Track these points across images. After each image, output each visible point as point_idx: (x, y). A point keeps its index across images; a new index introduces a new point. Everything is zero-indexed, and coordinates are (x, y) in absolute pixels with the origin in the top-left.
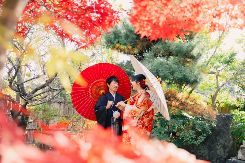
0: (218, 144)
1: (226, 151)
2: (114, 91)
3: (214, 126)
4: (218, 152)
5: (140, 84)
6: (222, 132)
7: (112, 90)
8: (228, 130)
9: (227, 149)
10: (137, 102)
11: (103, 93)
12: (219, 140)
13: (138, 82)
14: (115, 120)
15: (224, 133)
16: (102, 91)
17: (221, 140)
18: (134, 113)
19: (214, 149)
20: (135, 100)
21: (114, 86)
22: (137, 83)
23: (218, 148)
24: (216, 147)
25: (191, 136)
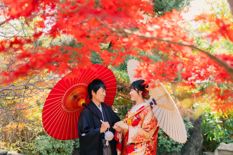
0: (192, 145)
1: (198, 151)
2: (100, 102)
3: (191, 128)
4: (190, 153)
5: (142, 94)
6: (195, 132)
7: (97, 100)
8: (200, 128)
9: (199, 149)
10: (143, 122)
11: (83, 104)
12: (193, 141)
13: (140, 91)
14: (107, 144)
15: (196, 132)
16: (82, 102)
17: (194, 141)
18: (141, 139)
19: (187, 151)
20: (139, 119)
21: (103, 95)
22: (138, 92)
23: (191, 149)
24: (189, 148)
25: (172, 143)
